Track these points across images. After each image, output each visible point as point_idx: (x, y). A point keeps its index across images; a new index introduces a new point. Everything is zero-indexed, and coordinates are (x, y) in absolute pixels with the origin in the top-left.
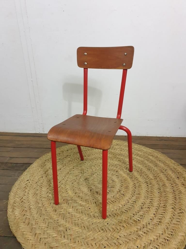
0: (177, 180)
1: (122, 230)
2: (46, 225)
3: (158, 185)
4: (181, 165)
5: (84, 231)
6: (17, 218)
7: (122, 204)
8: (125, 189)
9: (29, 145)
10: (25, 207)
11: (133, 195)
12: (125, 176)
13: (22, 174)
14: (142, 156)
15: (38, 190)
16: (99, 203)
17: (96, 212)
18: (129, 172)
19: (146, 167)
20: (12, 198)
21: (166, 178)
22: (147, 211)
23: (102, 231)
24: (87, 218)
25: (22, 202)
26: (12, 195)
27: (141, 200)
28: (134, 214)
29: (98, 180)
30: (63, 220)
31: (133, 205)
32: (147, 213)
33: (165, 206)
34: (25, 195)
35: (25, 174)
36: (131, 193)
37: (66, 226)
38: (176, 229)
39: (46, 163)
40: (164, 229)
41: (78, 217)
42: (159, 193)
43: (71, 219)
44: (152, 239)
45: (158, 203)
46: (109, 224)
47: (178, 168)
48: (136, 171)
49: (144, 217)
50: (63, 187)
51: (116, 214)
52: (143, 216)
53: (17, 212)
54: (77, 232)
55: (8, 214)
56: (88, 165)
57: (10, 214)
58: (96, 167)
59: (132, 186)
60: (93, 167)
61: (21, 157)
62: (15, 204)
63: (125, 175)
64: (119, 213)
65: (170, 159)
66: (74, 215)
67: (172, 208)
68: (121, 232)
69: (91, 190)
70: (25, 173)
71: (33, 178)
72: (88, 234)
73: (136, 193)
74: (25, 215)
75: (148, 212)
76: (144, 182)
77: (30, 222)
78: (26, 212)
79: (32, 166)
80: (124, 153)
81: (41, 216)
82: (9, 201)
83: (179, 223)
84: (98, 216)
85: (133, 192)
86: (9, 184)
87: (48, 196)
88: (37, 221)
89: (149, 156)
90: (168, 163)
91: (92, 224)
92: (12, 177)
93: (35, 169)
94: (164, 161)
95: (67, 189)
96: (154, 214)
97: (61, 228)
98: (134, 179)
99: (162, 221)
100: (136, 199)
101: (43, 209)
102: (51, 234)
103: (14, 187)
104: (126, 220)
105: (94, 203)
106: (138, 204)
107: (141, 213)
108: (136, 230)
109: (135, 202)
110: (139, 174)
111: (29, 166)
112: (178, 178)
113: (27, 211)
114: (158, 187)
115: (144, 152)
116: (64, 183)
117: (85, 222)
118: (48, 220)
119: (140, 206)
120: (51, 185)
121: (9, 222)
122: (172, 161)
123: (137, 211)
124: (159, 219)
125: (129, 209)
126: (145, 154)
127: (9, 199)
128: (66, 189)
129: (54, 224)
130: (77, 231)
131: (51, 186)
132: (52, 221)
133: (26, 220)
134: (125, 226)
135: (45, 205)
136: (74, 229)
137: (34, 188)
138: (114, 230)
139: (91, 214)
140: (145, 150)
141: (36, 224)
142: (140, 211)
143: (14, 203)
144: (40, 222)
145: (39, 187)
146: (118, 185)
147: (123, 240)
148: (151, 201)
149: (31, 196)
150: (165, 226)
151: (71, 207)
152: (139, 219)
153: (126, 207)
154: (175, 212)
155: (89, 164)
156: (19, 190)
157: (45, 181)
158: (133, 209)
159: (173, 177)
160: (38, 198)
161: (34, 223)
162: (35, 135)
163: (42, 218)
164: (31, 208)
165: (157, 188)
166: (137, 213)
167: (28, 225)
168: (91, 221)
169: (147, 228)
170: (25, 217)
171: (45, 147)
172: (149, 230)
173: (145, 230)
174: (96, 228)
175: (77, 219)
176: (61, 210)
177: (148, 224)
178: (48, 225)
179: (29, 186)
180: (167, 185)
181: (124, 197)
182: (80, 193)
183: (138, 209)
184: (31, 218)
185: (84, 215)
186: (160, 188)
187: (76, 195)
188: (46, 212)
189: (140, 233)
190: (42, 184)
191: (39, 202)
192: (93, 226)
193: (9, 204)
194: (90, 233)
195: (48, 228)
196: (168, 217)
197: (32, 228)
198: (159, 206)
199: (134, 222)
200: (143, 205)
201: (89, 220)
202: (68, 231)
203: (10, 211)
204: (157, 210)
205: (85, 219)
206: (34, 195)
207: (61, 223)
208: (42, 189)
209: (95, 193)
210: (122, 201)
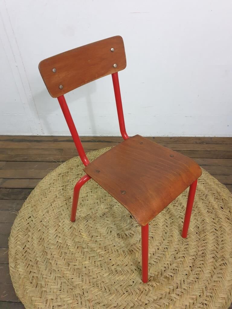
0: (220, 212)
1: (151, 292)
2: (59, 287)
5: (105, 294)
6: (22, 277)
7: (151, 253)
8: (155, 229)
9: (26, 157)
10: (31, 260)
11: (164, 237)
13: (22, 206)
15: (44, 233)
16: (122, 252)
17: (118, 265)
20: (12, 247)
21: (207, 210)
22: (181, 262)
23: (126, 294)
24: (108, 274)
25: (26, 252)
26: (12, 240)
27: (174, 246)
28: (165, 267)
30: (78, 279)
32: (182, 265)
33: (204, 255)
34: (29, 242)
35: (25, 207)
36: (161, 234)
37: (83, 287)
38: (216, 288)
39: (51, 189)
40: (201, 289)
41: (97, 272)
42: (197, 233)
43: (89, 276)
44: (188, 304)
45: (195, 250)
46: (135, 282)
47: (222, 192)
49: (177, 270)
50: (76, 227)
53: (21, 269)
54: (96, 296)
55: (10, 271)
57: (13, 271)
59: (163, 224)
61: (17, 177)
62: (17, 256)
66: (91, 271)
67: (213, 257)
68: (150, 294)
69: (111, 232)
70: (26, 204)
71: (36, 214)
72: (110, 298)
73: (168, 234)
74: (31, 271)
77: (39, 282)
78: (32, 268)
79: (34, 194)
81: (51, 273)
82: (9, 252)
83: (220, 280)
86: (6, 221)
87: (57, 242)
88: (46, 280)
90: (210, 183)
91: (115, 283)
92: (10, 211)
93: (37, 198)
95: (81, 231)
96: (190, 267)
97: (77, 291)
99: (200, 278)
100: (168, 244)
101: (53, 262)
102: (65, 300)
103: (14, 229)
104: (156, 277)
105: (115, 252)
106: (170, 251)
107: (174, 265)
108: (168, 291)
109: (167, 248)
111: (30, 193)
112: (222, 208)
113: (33, 266)
114: (196, 224)
117: (106, 281)
118: (60, 279)
119: (173, 255)
121: (13, 283)
122: (214, 180)
123: (169, 263)
124: (196, 274)
125: (160, 259)
127: (10, 247)
128: (79, 230)
129: (67, 285)
130: (96, 294)
131: (60, 226)
132: (65, 281)
133: (33, 279)
134: (155, 285)
135: (55, 256)
136: (92, 292)
137: (39, 230)
138: (141, 291)
139: (113, 268)
141: (46, 285)
142: (173, 262)
143: (16, 254)
144: (51, 282)
145: (45, 228)
147: (153, 306)
148: (186, 246)
149: (36, 242)
150: (203, 285)
151: (88, 258)
152: (172, 275)
153: (156, 257)
154: (216, 264)
156: (20, 233)
157: (52, 218)
158: (164, 259)
159: (216, 206)
160: (45, 245)
161: (43, 283)
162: (31, 139)
163: (52, 276)
164: (37, 262)
165: (194, 226)
166: (169, 265)
167: (36, 287)
168: (113, 278)
169: (181, 288)
170: (32, 274)
171: (48, 159)
172: (183, 290)
173: (178, 291)
174: (119, 289)
175: (95, 277)
176: (75, 262)
177: (183, 281)
178: (61, 286)
179: (32, 226)
180: (208, 220)
181: (152, 241)
182: (97, 236)
183: (170, 260)
184: (39, 276)
185: (104, 269)
186: (198, 225)
187: (93, 239)
188: (57, 267)
189: (173, 295)
190: (49, 223)
191: (47, 251)
192: (116, 286)
193: (9, 255)
194: (112, 297)
195: (60, 290)
196: (208, 271)
197: (42, 292)
198: (196, 254)
199: (165, 279)
200: (177, 253)
201: (110, 276)
202: (86, 294)
203: (13, 267)
204: (195, 261)
205: (105, 275)
206: (39, 241)
207: (77, 283)
208: (49, 232)
209: (116, 235)
210: (151, 247)
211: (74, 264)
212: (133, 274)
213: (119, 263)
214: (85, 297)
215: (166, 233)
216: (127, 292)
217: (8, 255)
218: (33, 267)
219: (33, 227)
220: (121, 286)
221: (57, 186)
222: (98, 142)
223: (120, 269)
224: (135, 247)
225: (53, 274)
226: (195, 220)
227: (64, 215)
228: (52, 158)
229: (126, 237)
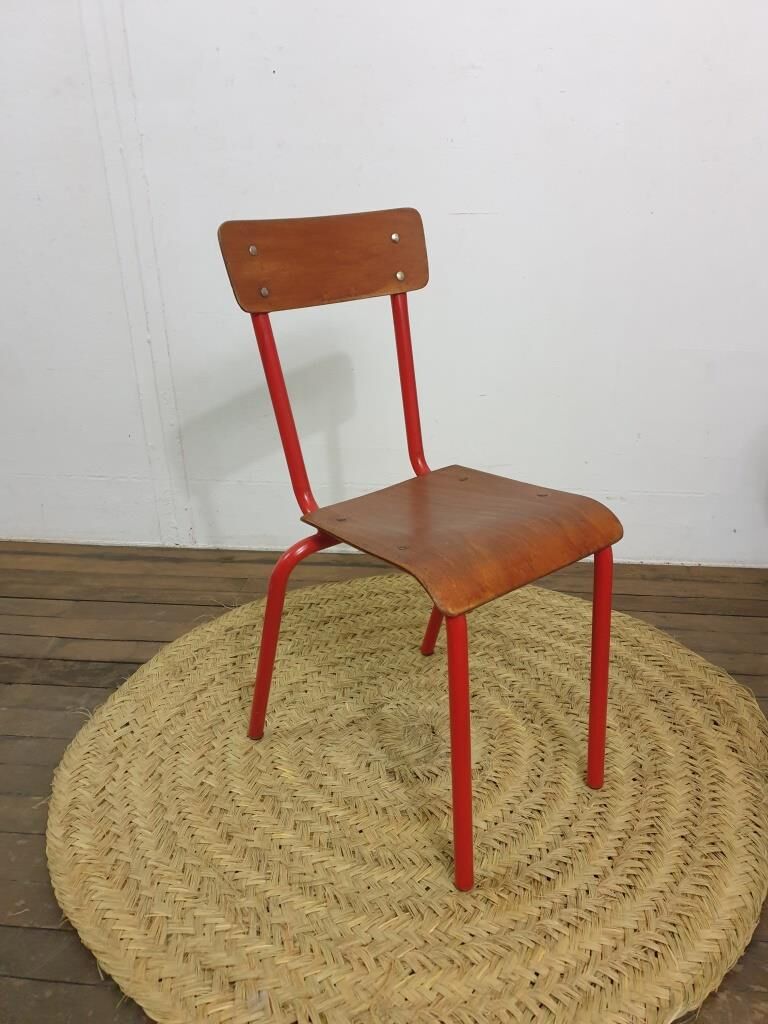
0: (710, 735)
1: (482, 914)
2: (193, 890)
3: (635, 750)
4: (732, 674)
5: (336, 913)
6: (83, 861)
7: (490, 820)
8: (504, 764)
9: (135, 594)
10: (114, 823)
11: (532, 785)
12: (507, 714)
13: (104, 700)
15: (163, 761)
16: (398, 814)
17: (384, 846)
18: (522, 699)
20: (64, 790)
21: (668, 725)
22: (581, 847)
23: (403, 916)
24: (348, 866)
25: (102, 803)
26: (63, 777)
27: (562, 807)
28: (531, 857)
29: (400, 728)
30: (256, 873)
31: (529, 822)
32: (583, 853)
33: (654, 830)
34: (114, 780)
35: (117, 701)
36: (524, 777)
37: (268, 894)
38: (690, 914)
39: (198, 661)
40: (643, 914)
41: (315, 860)
42: (634, 780)
44: (597, 948)
45: (628, 817)
46: (433, 889)
47: (718, 687)
49: (569, 866)
50: (262, 752)
52: (566, 864)
53: (83, 841)
54: (307, 915)
55: (49, 845)
56: (361, 669)
57: (56, 847)
58: (391, 677)
59: (530, 753)
60: (381, 679)
61: (102, 636)
62: (74, 812)
63: (505, 710)
65: (690, 652)
66: (297, 855)
67: (682, 837)
68: (477, 920)
70: (117, 698)
71: (145, 717)
72: (352, 924)
73: (544, 778)
74: (111, 849)
75: (587, 851)
77: (130, 876)
78: (116, 841)
79: (145, 673)
80: (508, 625)
81: (172, 856)
82: (53, 800)
83: (703, 893)
84: (393, 859)
85: (533, 774)
86: (53, 735)
88: (156, 872)
90: (680, 666)
91: (369, 888)
92: (68, 713)
93: (154, 681)
94: (663, 659)
95: (277, 761)
96: (610, 858)
97: (248, 902)
98: (539, 727)
99: (637, 885)
100: (544, 802)
101: (181, 831)
102: (207, 921)
103: (73, 750)
104: (499, 878)
105: (377, 812)
106: (548, 819)
107: (560, 853)
108: (536, 912)
109: (539, 811)
110: (561, 705)
111: (134, 672)
112: (716, 723)
113: (119, 837)
114: (633, 758)
117: (341, 882)
118: (198, 870)
119: (558, 829)
120: (215, 745)
121: (53, 876)
122: (694, 659)
123: (544, 847)
124: (629, 876)
125: (515, 836)
127: (54, 790)
128: (271, 759)
129: (220, 886)
130: (307, 912)
131: (214, 748)
132: (213, 875)
133: (115, 868)
134: (495, 898)
135: (189, 817)
136: (296, 907)
137: (149, 753)
138: (451, 912)
139: (366, 851)
141: (152, 883)
142: (557, 845)
143: (73, 805)
144: (170, 878)
145: (167, 749)
146: (476, 747)
147: (484, 948)
148: (601, 810)
149: (136, 781)
150: (648, 902)
151: (291, 826)
152: (551, 875)
153: (503, 831)
154: (691, 852)
155: (366, 668)
156: (90, 760)
157: (194, 729)
158: (527, 837)
159: (698, 718)
160: (164, 791)
161: (145, 881)
162: (158, 554)
163: (176, 864)
164: (135, 827)
165: (629, 761)
166: (544, 851)
167: (123, 886)
168: (364, 877)
169: (577, 907)
170: (113, 856)
171: (198, 599)
172: (585, 914)
173: (570, 914)
174: (381, 902)
175: (309, 870)
176: (249, 834)
177: (583, 892)
178: (199, 888)
180: (671, 749)
181: (496, 794)
182: (326, 775)
183: (548, 839)
184: (135, 861)
185: (338, 854)
186: (640, 761)
187: (311, 781)
188: (193, 841)
189: (552, 923)
190: (181, 740)
191: (166, 804)
192: (370, 895)
193: (52, 809)
194: (356, 920)
195: (196, 898)
196: (665, 870)
197: (139, 899)
198: (631, 827)
199: (529, 886)
200: (570, 825)
201: (357, 871)
202: (275, 911)
203: (57, 836)
204: (624, 843)
205: (341, 868)
206: (147, 780)
207: (249, 883)
208: (182, 760)
209: (383, 774)
210: (489, 806)
211: (246, 837)
212: (429, 870)
213: (386, 839)
214: (272, 916)
215: (538, 775)
216: (405, 911)
217: (47, 808)
218: (119, 840)
219: (133, 746)
221: (218, 656)
222: (350, 565)
223: (390, 855)
224: (439, 805)
225: (177, 859)
226: (631, 750)
227: (229, 723)
228: (210, 598)
229: (413, 780)
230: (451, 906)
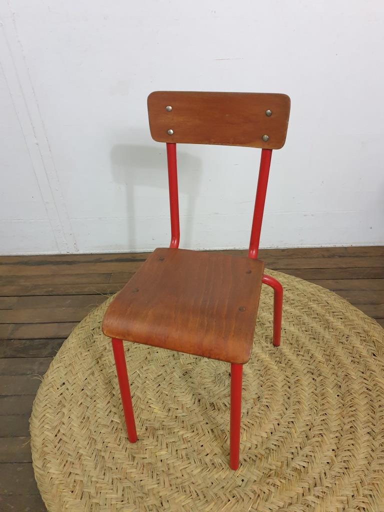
0: (371, 360)
1: (273, 494)
2: (119, 496)
3: (335, 376)
5: (199, 504)
6: (57, 482)
7: (268, 431)
8: (270, 393)
9: (51, 289)
10: (69, 454)
11: (286, 405)
12: (267, 359)
14: (297, 304)
15: (88, 408)
16: (220, 432)
17: (216, 454)
18: (273, 348)
19: (306, 331)
20: (37, 434)
21: (351, 359)
22: (317, 444)
23: (233, 500)
24: (199, 470)
25: (60, 441)
26: (35, 425)
27: (304, 418)
28: (293, 453)
29: (213, 375)
30: (150, 480)
33: (353, 430)
34: (64, 424)
35: (55, 367)
36: (281, 401)
37: (160, 494)
38: (378, 482)
39: (95, 337)
40: (355, 486)
41: (181, 468)
42: (338, 396)
43: (169, 475)
44: (335, 510)
45: (338, 422)
46: (246, 480)
47: (372, 330)
48: (288, 342)
49: (313, 457)
50: (141, 396)
51: (256, 456)
53: (54, 469)
54: (183, 506)
55: (36, 474)
57: (40, 475)
59: (283, 384)
61: (38, 320)
62: (45, 449)
63: (265, 357)
64: (263, 453)
65: (355, 308)
66: (171, 465)
67: (368, 433)
68: (272, 499)
69: (199, 401)
70: (55, 364)
71: (73, 378)
72: (207, 509)
73: (292, 399)
74: (70, 473)
75: (321, 446)
76: (305, 372)
77: (85, 490)
78: (72, 468)
79: (68, 346)
81: (105, 473)
82: (32, 442)
84: (221, 462)
85: (286, 398)
86: (23, 393)
87: (112, 421)
88: (98, 485)
89: (310, 303)
90: (351, 318)
91: (212, 483)
92: (29, 376)
94: (341, 313)
95: (150, 401)
96: (333, 450)
97: (150, 501)
98: (284, 366)
99: (350, 467)
100: (294, 415)
101: (107, 456)
103: (37, 404)
104: (279, 470)
105: (209, 432)
106: (298, 427)
107: (307, 449)
108: (301, 491)
109: (292, 422)
110: (293, 349)
111: (60, 345)
112: (374, 355)
113: (73, 464)
114: (336, 381)
115: (300, 292)
116: (140, 385)
117: (197, 482)
118: (120, 482)
119: (303, 433)
120: (114, 393)
121: (41, 494)
122: (358, 313)
123: (298, 445)
124: (344, 462)
125: (282, 440)
126: (302, 299)
127: (32, 435)
128: (146, 400)
129: (134, 492)
130: (183, 504)
131: (114, 395)
132: (129, 484)
133: (75, 485)
134: (278, 483)
135: (109, 445)
136: (176, 501)
137: (79, 403)
138: (257, 495)
139: (207, 459)
140: (300, 286)
141: (97, 493)
142: (305, 444)
143: (44, 444)
144: (106, 489)
145: (89, 399)
146: (254, 383)
148: (324, 417)
149: (75, 423)
150: (357, 478)
151: (164, 446)
152: (305, 464)
153: (276, 438)
154: (374, 443)
156: (48, 410)
157: (101, 384)
158: (289, 440)
159: (364, 353)
160: (92, 428)
161: (93, 491)
162: (58, 259)
163: (107, 478)
164: (81, 456)
165: (333, 384)
166: (299, 449)
167: (82, 497)
168: (209, 477)
169: (322, 485)
170: (73, 477)
171: (86, 290)
172: (326, 489)
173: (318, 490)
174: (221, 493)
175: (179, 475)
176: (143, 453)
177: (323, 475)
178: (123, 495)
179: (68, 397)
180: (353, 375)
181: (268, 413)
182: (177, 409)
183: (300, 440)
184: (85, 479)
185: (193, 462)
186: (339, 384)
187: (170, 414)
188: (114, 462)
189: (310, 498)
190: (96, 392)
191: (95, 438)
192: (214, 488)
193: (33, 448)
194: (210, 506)
195: (122, 501)
196: (362, 456)
197: (92, 505)
198: (341, 428)
199: (295, 473)
200: (310, 430)
201: (204, 473)
202: (166, 505)
203: (40, 467)
204: (339, 440)
205: (196, 472)
206: (82, 422)
207: (149, 488)
208: (98, 405)
209: (208, 406)
210: (266, 422)
211: (143, 456)
212: (242, 468)
213: (217, 450)
214: (165, 509)
215: (289, 398)
216: (233, 497)
217: (30, 448)
218: (74, 466)
219: (70, 399)
220: (223, 487)
225: (108, 475)
226: (334, 376)
228: (93, 289)
229: (224, 409)
230: (257, 491)
